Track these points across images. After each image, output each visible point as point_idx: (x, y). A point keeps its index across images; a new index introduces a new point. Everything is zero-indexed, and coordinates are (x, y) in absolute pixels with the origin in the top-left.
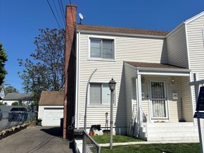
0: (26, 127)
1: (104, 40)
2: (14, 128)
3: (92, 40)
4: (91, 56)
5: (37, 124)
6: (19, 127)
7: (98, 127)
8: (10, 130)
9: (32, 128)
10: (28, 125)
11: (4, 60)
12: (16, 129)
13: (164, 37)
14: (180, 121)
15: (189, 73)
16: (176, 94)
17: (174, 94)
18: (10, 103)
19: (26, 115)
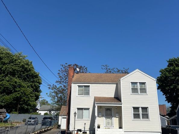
0: (51, 129)
1: (85, 86)
2: (43, 130)
3: (79, 86)
4: (78, 95)
5: (58, 128)
6: (46, 129)
7: (80, 130)
8: (41, 131)
9: (55, 130)
10: (52, 128)
11: (40, 84)
12: (45, 130)
13: (116, 83)
14: (120, 128)
15: (121, 104)
16: (118, 114)
17: (116, 114)
18: (43, 113)
19: (51, 122)
